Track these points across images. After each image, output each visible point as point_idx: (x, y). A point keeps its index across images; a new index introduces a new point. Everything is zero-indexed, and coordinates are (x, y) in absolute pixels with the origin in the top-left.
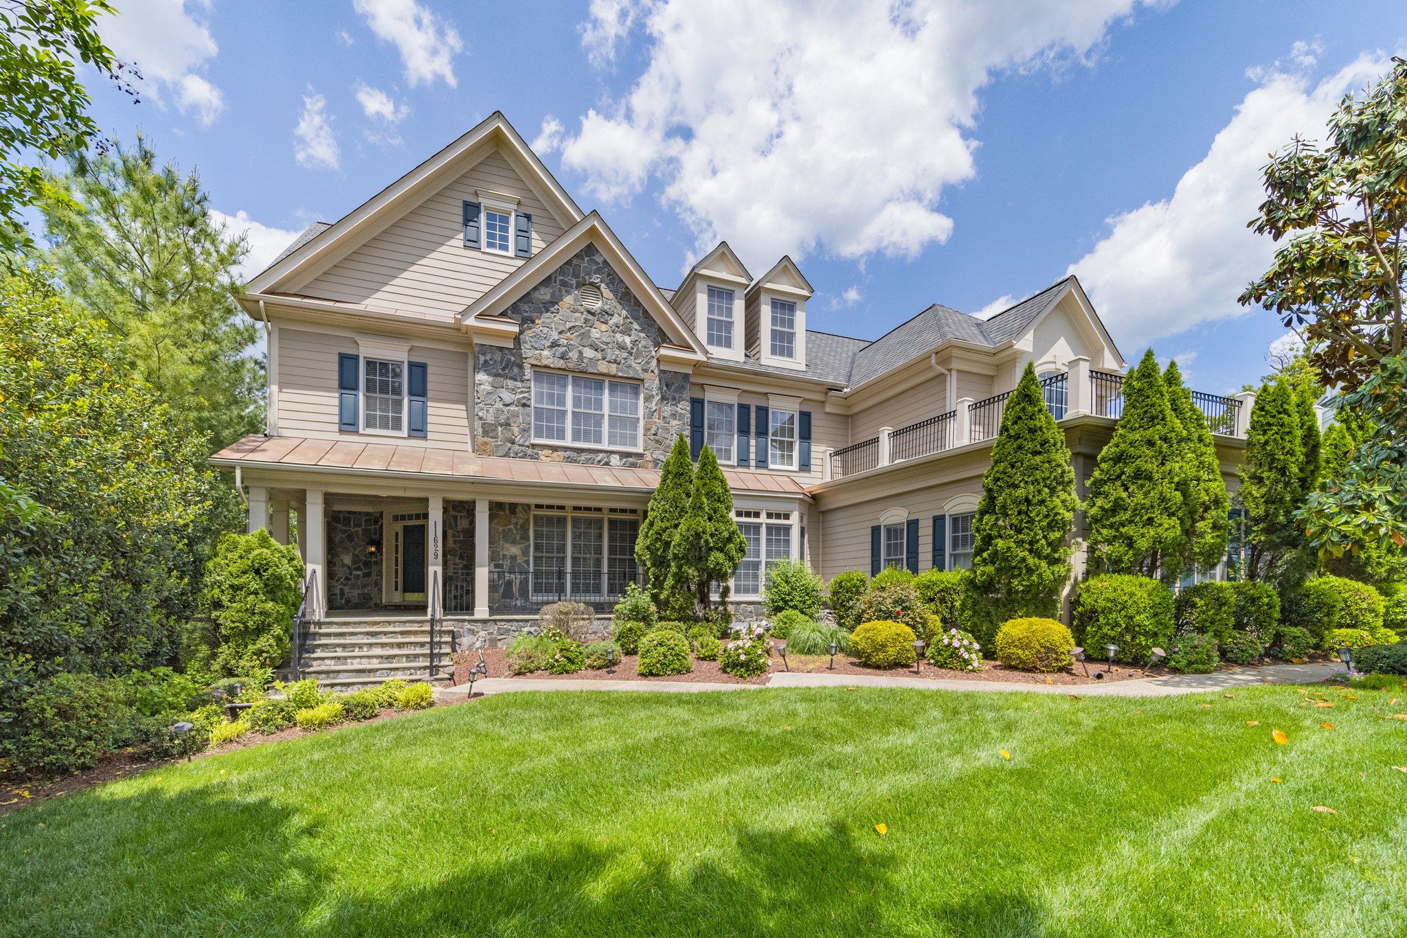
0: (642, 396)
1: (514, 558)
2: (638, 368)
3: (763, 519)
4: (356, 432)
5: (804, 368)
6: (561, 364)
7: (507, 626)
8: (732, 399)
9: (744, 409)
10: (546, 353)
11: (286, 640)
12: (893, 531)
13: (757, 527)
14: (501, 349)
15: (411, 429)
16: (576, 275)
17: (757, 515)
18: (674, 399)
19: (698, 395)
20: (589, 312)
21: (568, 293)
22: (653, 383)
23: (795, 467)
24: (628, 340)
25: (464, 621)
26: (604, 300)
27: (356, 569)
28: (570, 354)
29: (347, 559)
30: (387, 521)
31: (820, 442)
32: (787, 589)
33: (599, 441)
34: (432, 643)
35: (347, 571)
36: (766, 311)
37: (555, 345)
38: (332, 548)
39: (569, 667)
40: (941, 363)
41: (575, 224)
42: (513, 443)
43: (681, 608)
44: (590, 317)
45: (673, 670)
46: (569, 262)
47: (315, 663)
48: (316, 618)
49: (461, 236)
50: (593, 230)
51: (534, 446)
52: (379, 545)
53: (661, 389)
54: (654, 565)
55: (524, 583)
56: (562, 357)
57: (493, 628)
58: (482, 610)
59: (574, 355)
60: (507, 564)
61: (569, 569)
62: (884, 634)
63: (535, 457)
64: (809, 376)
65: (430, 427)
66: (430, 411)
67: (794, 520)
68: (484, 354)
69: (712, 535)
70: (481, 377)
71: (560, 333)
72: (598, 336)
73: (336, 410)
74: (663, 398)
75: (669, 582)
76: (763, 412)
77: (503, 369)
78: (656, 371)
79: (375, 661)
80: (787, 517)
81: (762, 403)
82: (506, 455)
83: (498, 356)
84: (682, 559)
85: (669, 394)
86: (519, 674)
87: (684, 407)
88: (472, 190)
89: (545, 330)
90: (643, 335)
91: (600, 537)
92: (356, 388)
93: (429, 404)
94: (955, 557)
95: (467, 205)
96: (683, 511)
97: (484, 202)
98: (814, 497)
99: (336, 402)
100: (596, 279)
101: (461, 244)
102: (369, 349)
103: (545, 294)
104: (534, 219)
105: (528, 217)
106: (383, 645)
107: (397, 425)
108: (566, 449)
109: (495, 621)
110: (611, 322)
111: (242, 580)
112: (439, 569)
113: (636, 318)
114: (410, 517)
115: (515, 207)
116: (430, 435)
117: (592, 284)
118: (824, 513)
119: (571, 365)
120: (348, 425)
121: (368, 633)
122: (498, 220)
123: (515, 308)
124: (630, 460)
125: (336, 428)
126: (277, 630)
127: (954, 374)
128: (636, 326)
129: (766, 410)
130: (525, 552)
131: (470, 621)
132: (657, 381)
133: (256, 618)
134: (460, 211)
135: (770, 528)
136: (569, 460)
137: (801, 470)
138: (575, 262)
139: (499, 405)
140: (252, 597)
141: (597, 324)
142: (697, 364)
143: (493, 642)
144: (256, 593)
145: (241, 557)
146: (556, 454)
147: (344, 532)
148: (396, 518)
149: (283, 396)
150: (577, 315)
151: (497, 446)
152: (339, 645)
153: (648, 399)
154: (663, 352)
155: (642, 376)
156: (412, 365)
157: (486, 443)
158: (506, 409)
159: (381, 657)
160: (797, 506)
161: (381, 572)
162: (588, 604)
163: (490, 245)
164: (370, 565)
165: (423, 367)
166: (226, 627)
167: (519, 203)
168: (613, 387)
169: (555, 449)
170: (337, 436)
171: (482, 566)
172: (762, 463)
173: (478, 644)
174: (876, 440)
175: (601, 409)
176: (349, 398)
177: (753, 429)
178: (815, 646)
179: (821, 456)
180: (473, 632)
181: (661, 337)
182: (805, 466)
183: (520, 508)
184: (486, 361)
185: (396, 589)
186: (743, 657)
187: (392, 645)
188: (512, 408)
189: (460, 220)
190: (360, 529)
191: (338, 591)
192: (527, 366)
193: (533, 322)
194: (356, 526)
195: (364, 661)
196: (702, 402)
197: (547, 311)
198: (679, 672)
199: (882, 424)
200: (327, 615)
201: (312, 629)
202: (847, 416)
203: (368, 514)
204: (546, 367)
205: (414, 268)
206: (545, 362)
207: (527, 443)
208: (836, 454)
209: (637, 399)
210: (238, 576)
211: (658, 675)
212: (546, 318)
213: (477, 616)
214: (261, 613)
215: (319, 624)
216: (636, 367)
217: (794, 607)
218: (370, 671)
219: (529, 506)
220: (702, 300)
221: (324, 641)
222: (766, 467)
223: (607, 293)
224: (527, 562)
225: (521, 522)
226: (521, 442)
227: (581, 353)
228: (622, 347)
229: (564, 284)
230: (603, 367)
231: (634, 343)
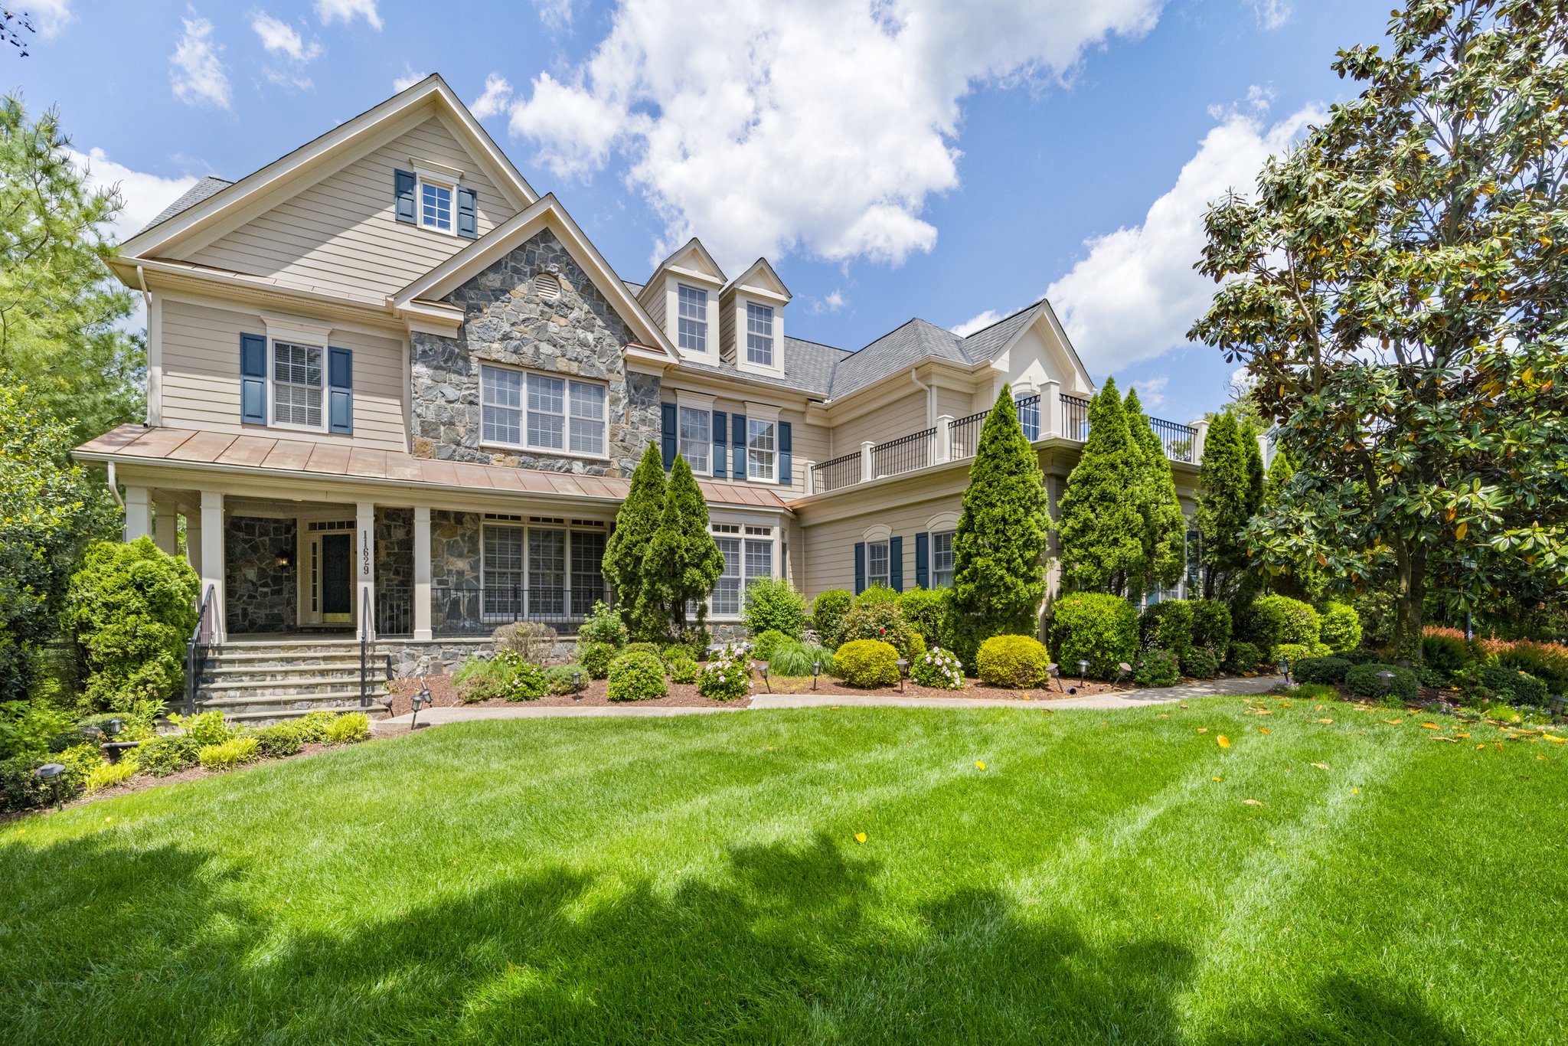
0: (607, 399)
1: (460, 573)
2: (603, 368)
3: (742, 534)
4: (264, 426)
5: (783, 377)
6: (514, 359)
7: (454, 650)
8: (707, 405)
9: (719, 417)
10: (496, 346)
11: (178, 668)
12: (877, 549)
13: (736, 543)
14: (443, 339)
15: (332, 425)
16: (530, 262)
17: (735, 529)
18: (643, 403)
19: (670, 400)
20: (546, 304)
21: (521, 281)
22: (619, 385)
23: (775, 480)
24: (590, 337)
25: (402, 644)
26: (563, 291)
27: (263, 585)
28: (525, 349)
29: (251, 574)
30: (301, 530)
31: (801, 454)
32: (768, 608)
33: (558, 444)
34: (363, 671)
35: (252, 588)
36: (741, 315)
37: (506, 337)
38: (232, 561)
39: (529, 693)
40: (921, 378)
41: (528, 206)
42: (458, 444)
43: (654, 628)
44: (546, 309)
45: (646, 694)
46: (521, 247)
47: (214, 695)
48: (215, 642)
49: (393, 208)
50: (549, 214)
51: (483, 449)
52: (292, 557)
53: (628, 391)
54: (623, 582)
55: (473, 603)
56: (516, 351)
57: (438, 653)
58: (423, 631)
59: (528, 350)
60: (452, 580)
61: (526, 585)
62: (867, 653)
63: (485, 461)
64: (788, 385)
65: (356, 423)
66: (356, 405)
67: (775, 536)
68: (422, 343)
69: (687, 550)
70: (419, 369)
71: (513, 325)
72: (556, 330)
73: (238, 399)
74: (631, 402)
75: (641, 600)
76: (740, 421)
77: (446, 361)
78: (623, 372)
79: (292, 691)
80: (767, 532)
81: (739, 412)
82: (451, 458)
83: (439, 346)
84: (655, 576)
85: (638, 397)
86: (470, 702)
87: (655, 413)
88: (407, 158)
89: (495, 321)
90: (607, 332)
91: (561, 551)
92: (262, 374)
93: (355, 396)
94: (939, 576)
95: (399, 174)
96: (655, 524)
97: (420, 172)
98: (796, 512)
99: (238, 389)
100: (553, 268)
101: (393, 217)
102: (278, 331)
103: (494, 281)
104: (479, 196)
105: (473, 194)
106: (302, 673)
107: (316, 419)
108: (521, 453)
109: (440, 644)
110: (571, 317)
111: (119, 597)
112: (371, 586)
113: (599, 314)
114: (331, 526)
115: (457, 181)
116: (356, 433)
117: (549, 273)
118: (807, 529)
119: (525, 361)
120: (253, 416)
121: (282, 659)
122: (437, 195)
123: (459, 294)
124: (595, 467)
125: (238, 420)
126: (166, 656)
127: (934, 390)
128: (599, 322)
129: (743, 418)
130: (475, 567)
131: (408, 645)
132: (624, 383)
133: (139, 641)
134: (392, 181)
135: (749, 544)
136: (525, 465)
137: (781, 483)
138: (528, 247)
139: (441, 402)
140: (133, 617)
141: (555, 317)
142: (668, 367)
143: (438, 669)
144: (138, 613)
145: (118, 570)
146: (509, 459)
147: (245, 541)
148: (313, 527)
149: (168, 380)
150: (532, 306)
151: (439, 448)
152: (246, 674)
153: (614, 402)
154: (630, 351)
155: (607, 377)
156: (333, 351)
157: (426, 444)
158: (449, 406)
159: (300, 686)
160: (777, 521)
161: (295, 588)
162: (549, 624)
163: (427, 221)
164: (280, 582)
165: (348, 354)
166: (98, 653)
167: (462, 177)
168: (574, 386)
169: (508, 453)
170: (239, 430)
171: (422, 582)
172: (740, 475)
173: (419, 671)
174: (858, 455)
175: (561, 410)
176: (253, 385)
177: (729, 438)
178: (799, 666)
179: (801, 469)
180: (412, 657)
181: (628, 336)
182: (786, 479)
183: (467, 517)
184: (424, 352)
185: (315, 609)
186: (722, 679)
187: (313, 673)
188: (457, 405)
189: (392, 190)
190: (266, 539)
191: (239, 611)
192: (474, 360)
193: (480, 311)
194: (262, 534)
195: (278, 691)
196: (673, 408)
197: (497, 299)
198: (654, 696)
199: (864, 438)
200: (229, 639)
201: (210, 655)
202: (829, 429)
203: (277, 521)
204: (496, 361)
205: (335, 240)
206: (495, 356)
207: (475, 445)
208: (818, 467)
209: (603, 401)
210: (114, 592)
211: (630, 700)
212: (495, 307)
213: (417, 639)
214: (145, 636)
215: (220, 649)
216: (600, 367)
217: (777, 627)
218: (286, 703)
219: (478, 515)
220: (672, 298)
221: (225, 669)
222: (745, 479)
223: (566, 284)
224: (477, 578)
225: (468, 533)
226: (468, 443)
227: (537, 348)
228: (583, 344)
229: (516, 271)
230: (562, 365)
231: (598, 340)
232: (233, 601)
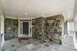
27: (11, 31)
29: (10, 29)
30: (19, 21)
35: (9, 31)
114: (25, 20)
147: (9, 23)
148: (21, 21)
161: (18, 31)
185: (21, 34)
191: (7, 36)
194: (11, 22)
203: (14, 19)
232: (6, 34)
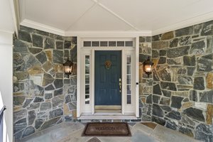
27: (47, 89)
148: (86, 44)
161: (75, 89)
190: (51, 50)
194: (47, 47)
